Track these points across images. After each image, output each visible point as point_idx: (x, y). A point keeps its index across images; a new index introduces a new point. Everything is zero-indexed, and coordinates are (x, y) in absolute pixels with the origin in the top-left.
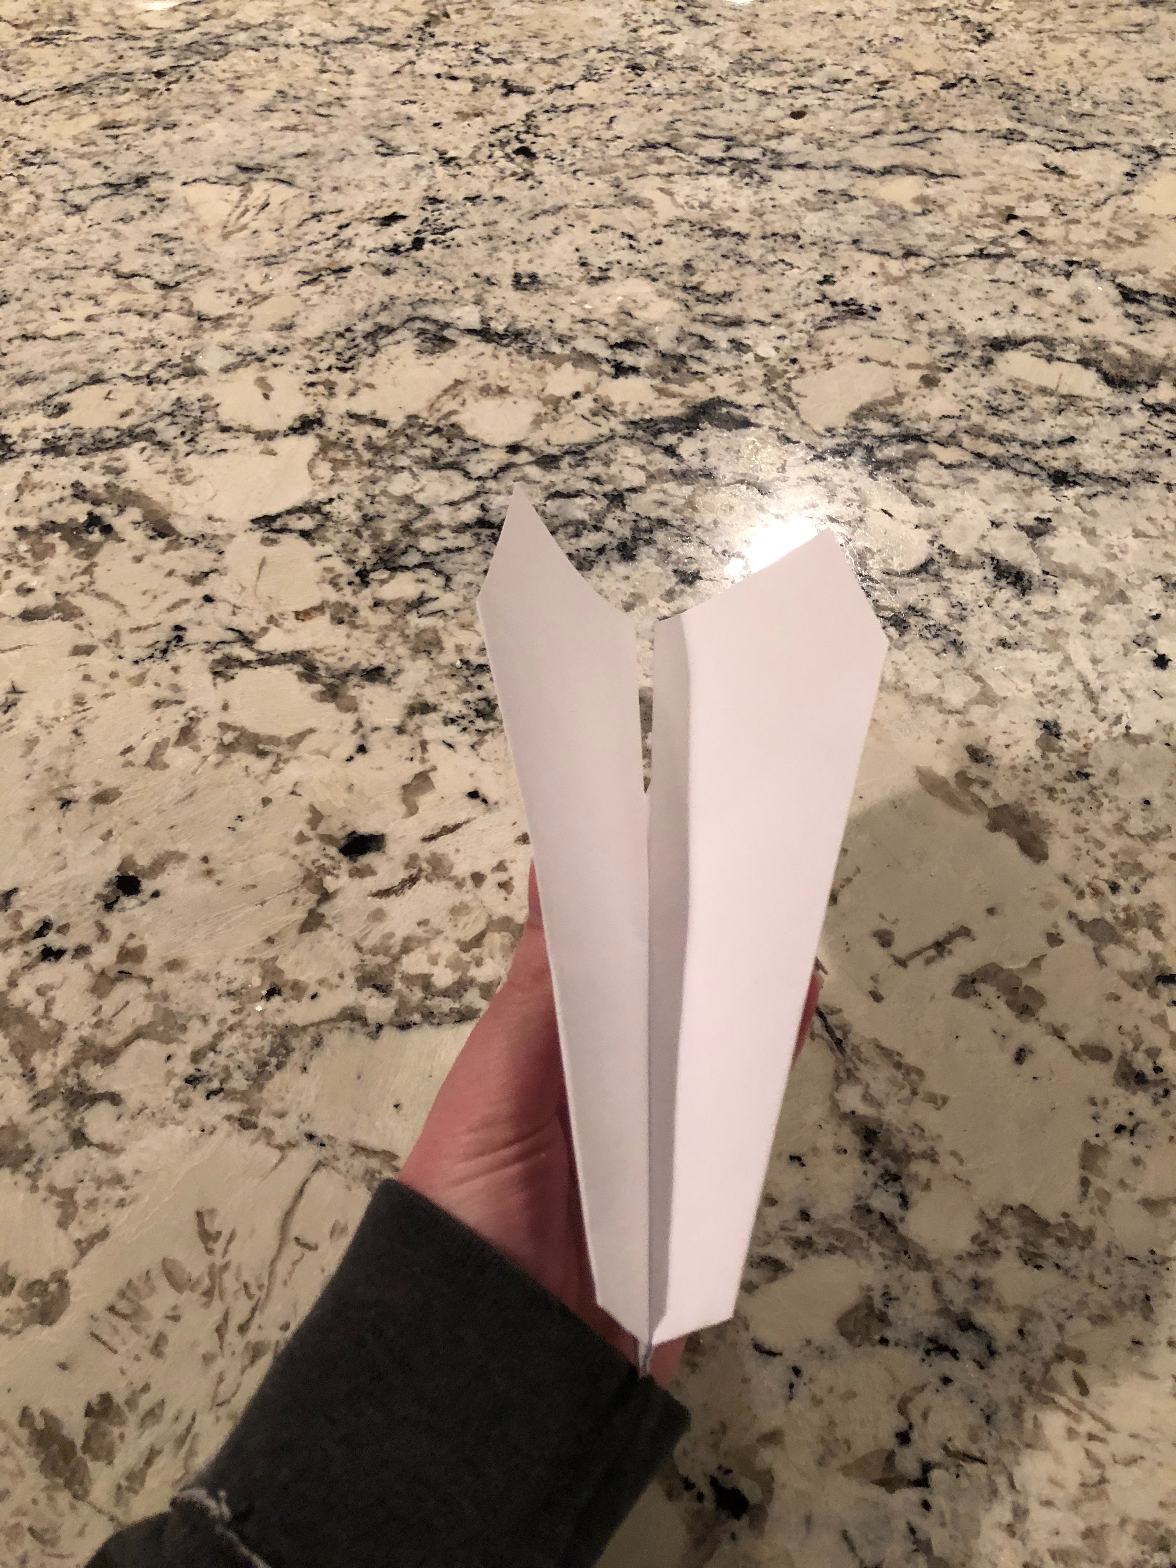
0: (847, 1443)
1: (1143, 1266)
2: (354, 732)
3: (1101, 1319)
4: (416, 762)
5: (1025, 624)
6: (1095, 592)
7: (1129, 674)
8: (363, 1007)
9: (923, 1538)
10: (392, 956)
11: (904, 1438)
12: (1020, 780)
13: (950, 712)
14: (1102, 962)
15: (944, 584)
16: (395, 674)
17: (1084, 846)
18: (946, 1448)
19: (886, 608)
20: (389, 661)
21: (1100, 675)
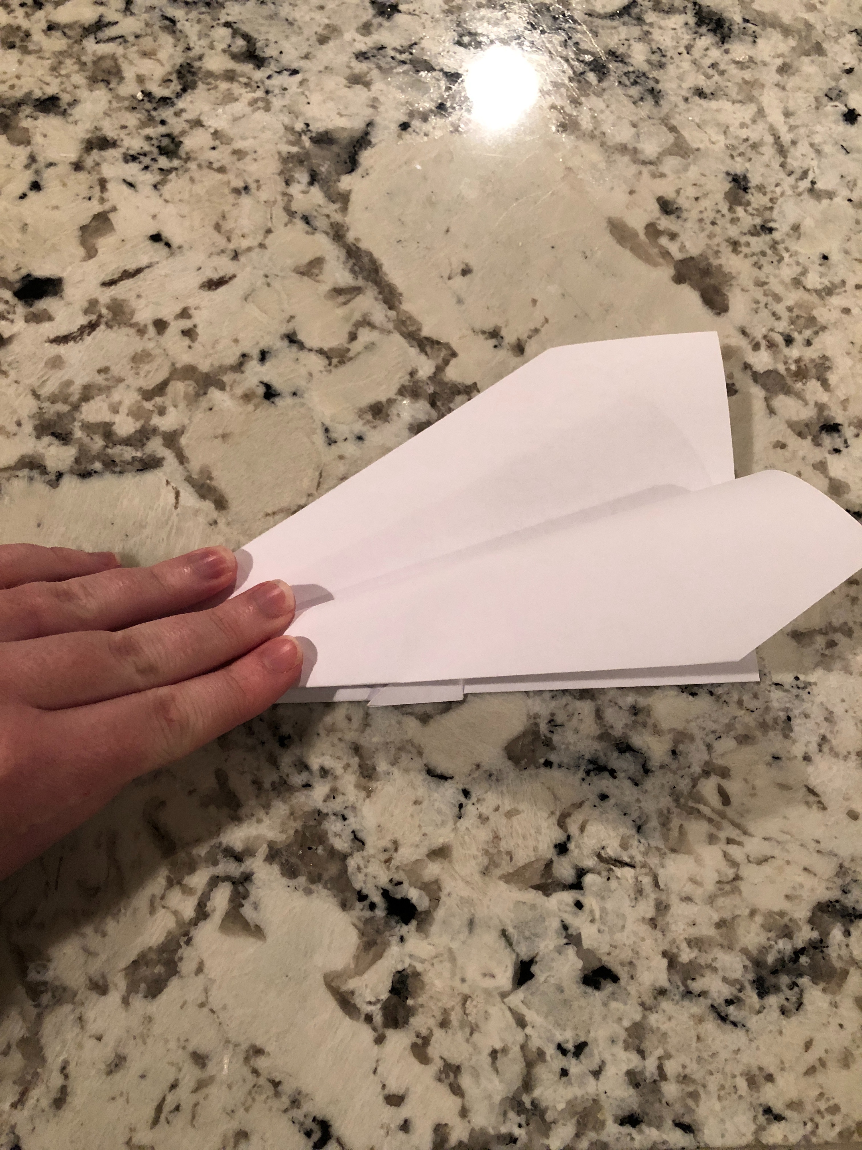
0: (510, 854)
1: (787, 691)
2: (27, 167)
3: (744, 739)
4: (95, 202)
5: (722, 73)
6: (792, 42)
7: (818, 128)
8: (42, 456)
9: (574, 933)
10: (71, 404)
11: (562, 849)
12: (707, 232)
13: (644, 163)
14: (771, 411)
15: (646, 28)
16: (70, 105)
17: (763, 300)
18: (599, 856)
19: (587, 52)
20: (64, 91)
21: (791, 128)
